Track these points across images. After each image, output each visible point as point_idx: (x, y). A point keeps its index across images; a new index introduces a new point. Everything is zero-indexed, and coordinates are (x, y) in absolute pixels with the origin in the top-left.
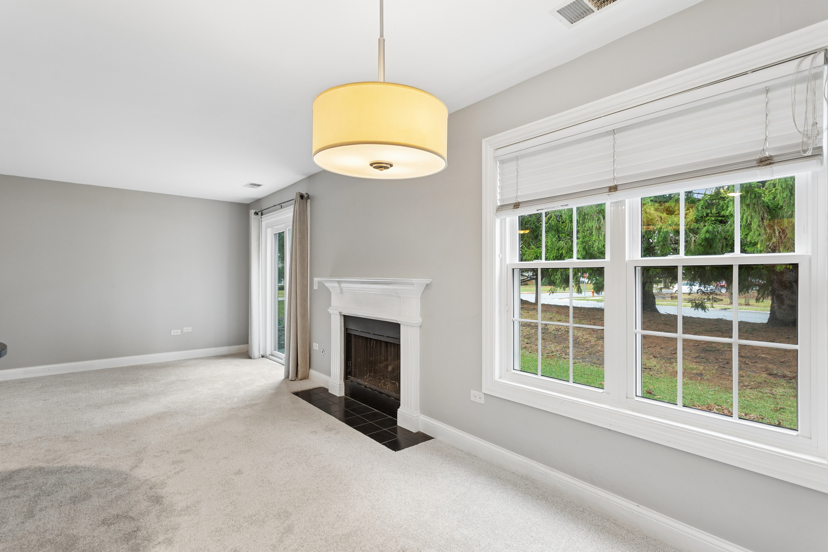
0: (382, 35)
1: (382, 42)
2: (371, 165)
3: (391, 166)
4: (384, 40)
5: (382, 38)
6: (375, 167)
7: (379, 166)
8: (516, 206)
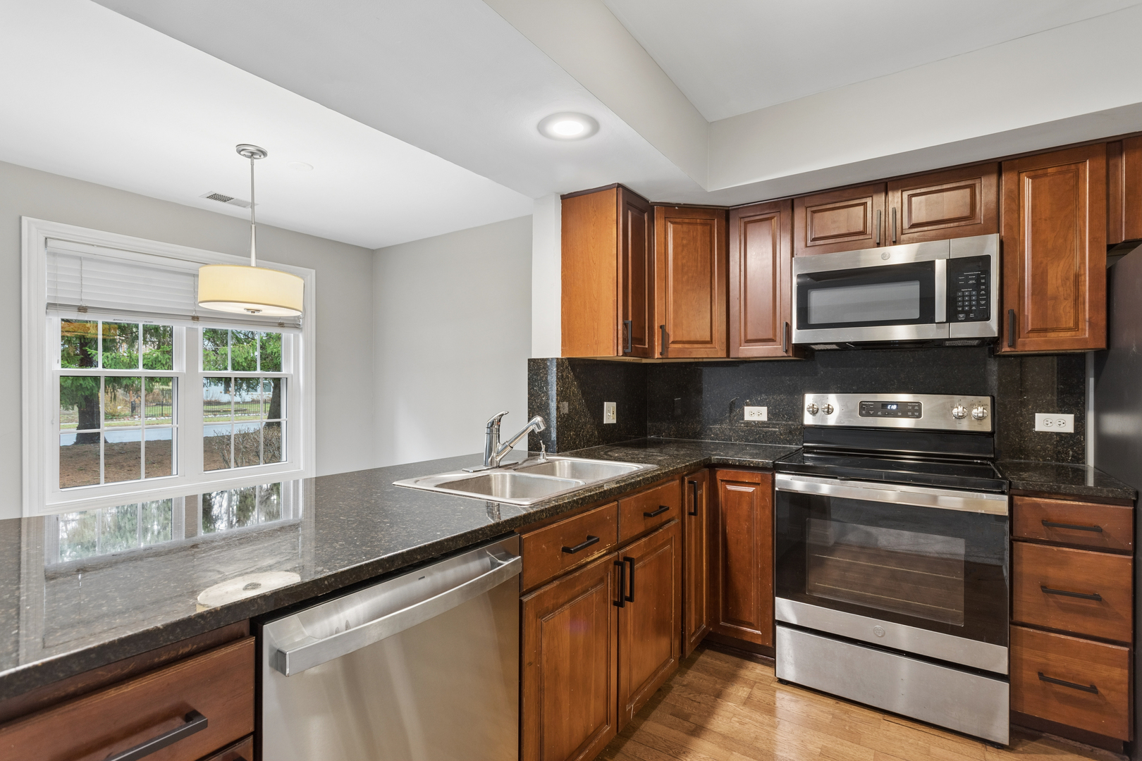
8: (82, 309)
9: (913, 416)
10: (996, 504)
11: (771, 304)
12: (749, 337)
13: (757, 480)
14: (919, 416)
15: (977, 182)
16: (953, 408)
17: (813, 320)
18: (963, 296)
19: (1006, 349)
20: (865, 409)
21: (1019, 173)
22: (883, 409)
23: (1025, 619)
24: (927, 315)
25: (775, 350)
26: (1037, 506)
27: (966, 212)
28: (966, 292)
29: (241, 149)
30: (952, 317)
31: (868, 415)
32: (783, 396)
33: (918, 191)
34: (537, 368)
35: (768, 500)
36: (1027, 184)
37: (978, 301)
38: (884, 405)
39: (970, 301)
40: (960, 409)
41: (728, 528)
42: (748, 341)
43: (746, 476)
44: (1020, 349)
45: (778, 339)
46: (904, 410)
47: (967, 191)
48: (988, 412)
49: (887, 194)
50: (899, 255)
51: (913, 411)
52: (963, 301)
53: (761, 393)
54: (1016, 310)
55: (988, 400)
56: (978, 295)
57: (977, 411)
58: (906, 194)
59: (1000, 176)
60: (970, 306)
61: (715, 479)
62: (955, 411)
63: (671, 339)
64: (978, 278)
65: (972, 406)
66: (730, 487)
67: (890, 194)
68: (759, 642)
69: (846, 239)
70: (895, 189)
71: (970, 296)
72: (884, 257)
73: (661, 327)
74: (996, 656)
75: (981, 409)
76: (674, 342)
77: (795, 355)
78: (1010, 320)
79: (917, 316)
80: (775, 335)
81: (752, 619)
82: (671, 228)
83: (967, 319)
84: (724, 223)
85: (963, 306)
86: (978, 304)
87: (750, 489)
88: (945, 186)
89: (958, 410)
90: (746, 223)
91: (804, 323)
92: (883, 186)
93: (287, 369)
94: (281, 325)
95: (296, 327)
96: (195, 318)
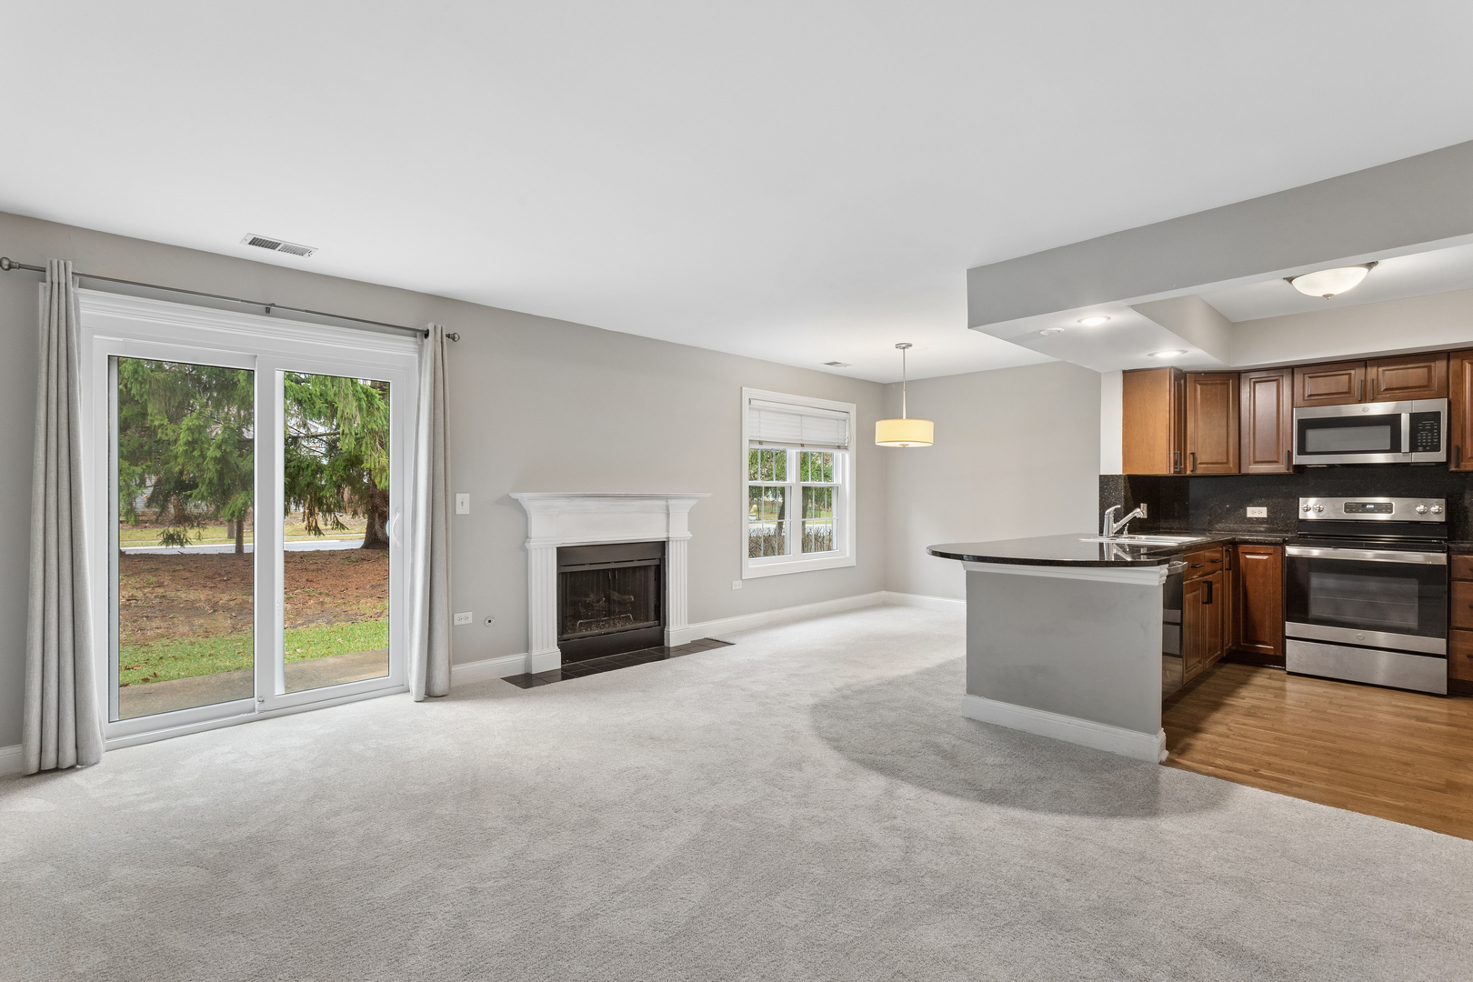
8: (761, 443)
9: (1386, 512)
10: (1440, 558)
11: (1275, 436)
12: (1257, 460)
13: (1270, 551)
14: (1392, 512)
15: (1433, 364)
16: (1417, 506)
17: (1310, 448)
18: (1422, 436)
19: (1453, 469)
20: (1349, 508)
21: (1462, 360)
22: (1363, 508)
23: (1459, 625)
24: (1395, 447)
25: (1280, 468)
26: (1467, 560)
27: (1424, 382)
28: (1424, 433)
29: (898, 346)
30: (1413, 448)
31: (1351, 512)
32: (1280, 500)
33: (1390, 368)
34: (1105, 481)
35: (1279, 564)
36: (1468, 367)
37: (1432, 439)
38: (1364, 505)
39: (1427, 439)
40: (1422, 507)
41: (1247, 583)
42: (1256, 462)
43: (1262, 548)
44: (1462, 469)
45: (1281, 461)
46: (1380, 508)
47: (1426, 370)
48: (1443, 509)
49: (1366, 367)
50: (1377, 409)
51: (1388, 508)
52: (1422, 439)
53: (1261, 498)
54: (1460, 445)
55: (1443, 501)
56: (1433, 435)
57: (1435, 508)
58: (1380, 369)
59: (1448, 360)
60: (1427, 442)
61: (1238, 552)
62: (1418, 509)
63: (1199, 462)
64: (1432, 425)
65: (1432, 505)
66: (1248, 556)
67: (1369, 369)
68: (1272, 653)
69: (1335, 396)
70: (1372, 366)
71: (1427, 436)
72: (1364, 410)
73: (1193, 454)
74: (1439, 645)
75: (1437, 507)
76: (1200, 463)
77: (1294, 471)
78: (1454, 451)
79: (1389, 448)
80: (1278, 458)
81: (1267, 640)
82: (1199, 387)
83: (1425, 450)
84: (1237, 382)
85: (1422, 443)
86: (1432, 442)
87: (1265, 557)
88: (1409, 366)
89: (1421, 508)
90: (1255, 383)
91: (1302, 451)
92: (1363, 363)
93: (836, 480)
94: (839, 447)
95: (846, 448)
96: (802, 445)
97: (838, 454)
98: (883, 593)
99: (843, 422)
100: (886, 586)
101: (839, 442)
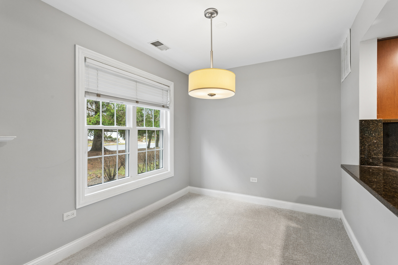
0: (212, 50)
1: (212, 52)
2: (208, 95)
3: (215, 95)
4: (213, 51)
5: (212, 51)
6: (209, 96)
7: (212, 95)
8: (98, 95)
93: (162, 126)
94: (163, 106)
95: (168, 107)
96: (137, 102)
97: (163, 111)
98: (189, 188)
99: (167, 92)
100: (190, 184)
101: (164, 103)
